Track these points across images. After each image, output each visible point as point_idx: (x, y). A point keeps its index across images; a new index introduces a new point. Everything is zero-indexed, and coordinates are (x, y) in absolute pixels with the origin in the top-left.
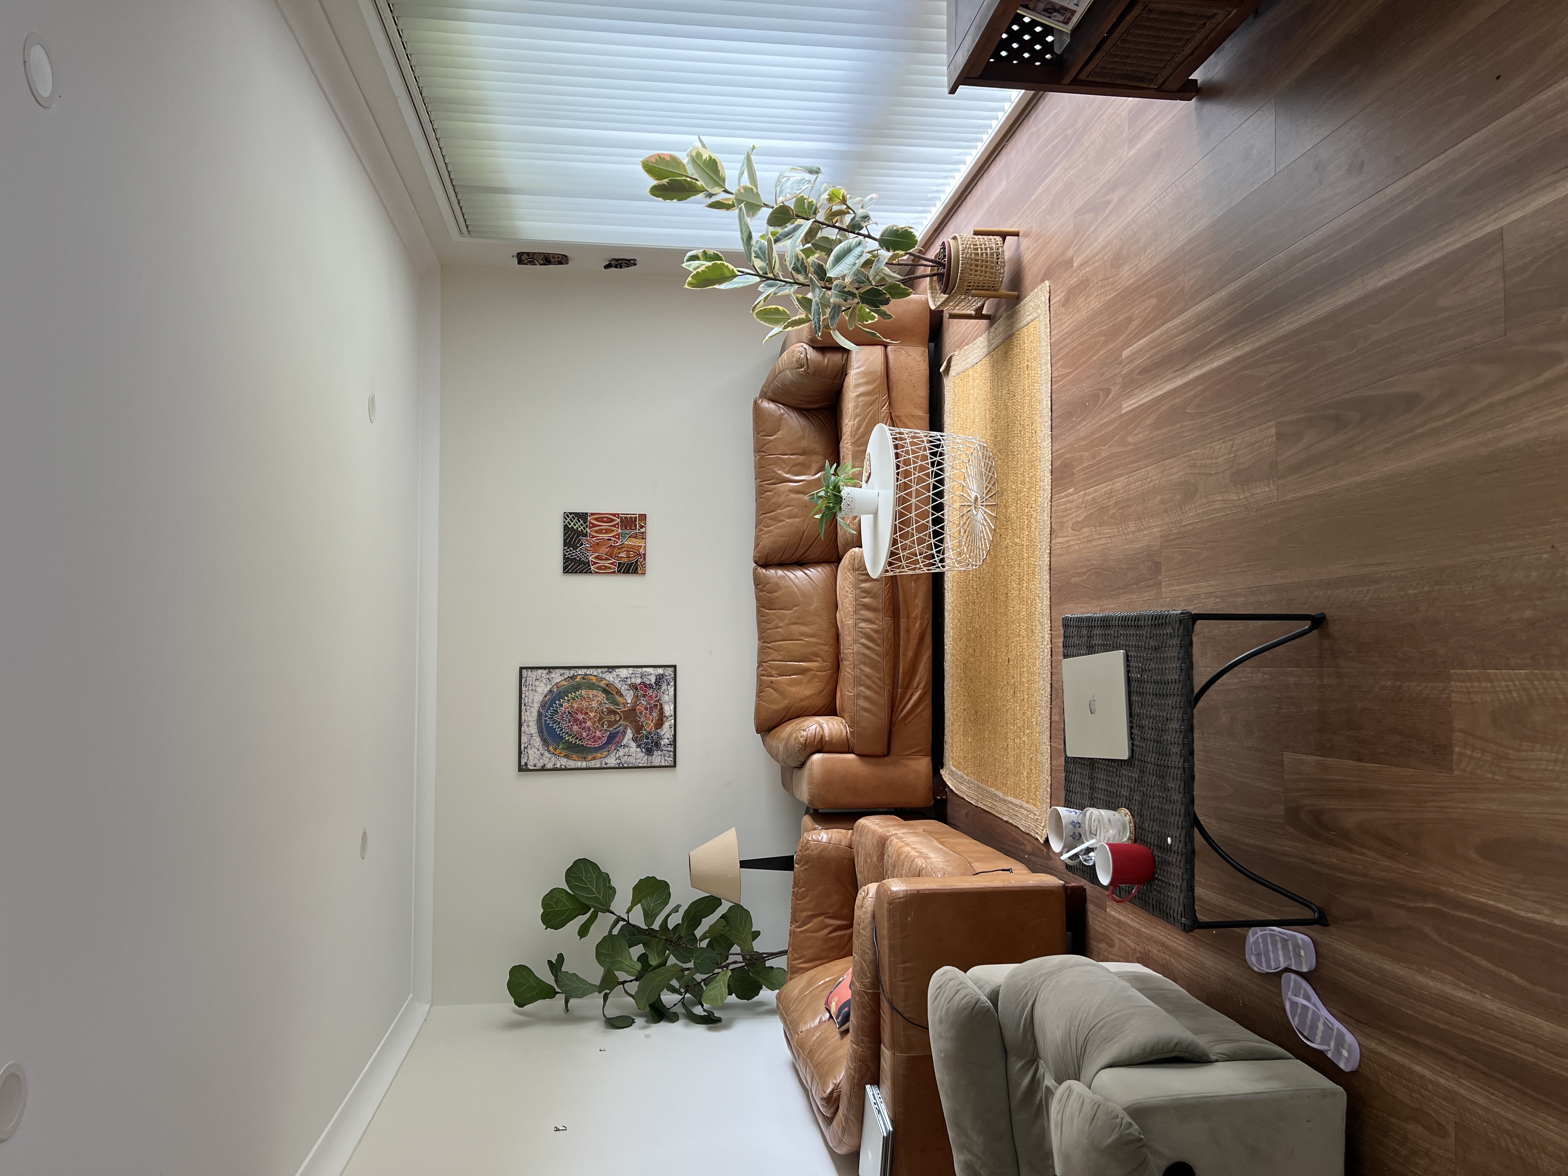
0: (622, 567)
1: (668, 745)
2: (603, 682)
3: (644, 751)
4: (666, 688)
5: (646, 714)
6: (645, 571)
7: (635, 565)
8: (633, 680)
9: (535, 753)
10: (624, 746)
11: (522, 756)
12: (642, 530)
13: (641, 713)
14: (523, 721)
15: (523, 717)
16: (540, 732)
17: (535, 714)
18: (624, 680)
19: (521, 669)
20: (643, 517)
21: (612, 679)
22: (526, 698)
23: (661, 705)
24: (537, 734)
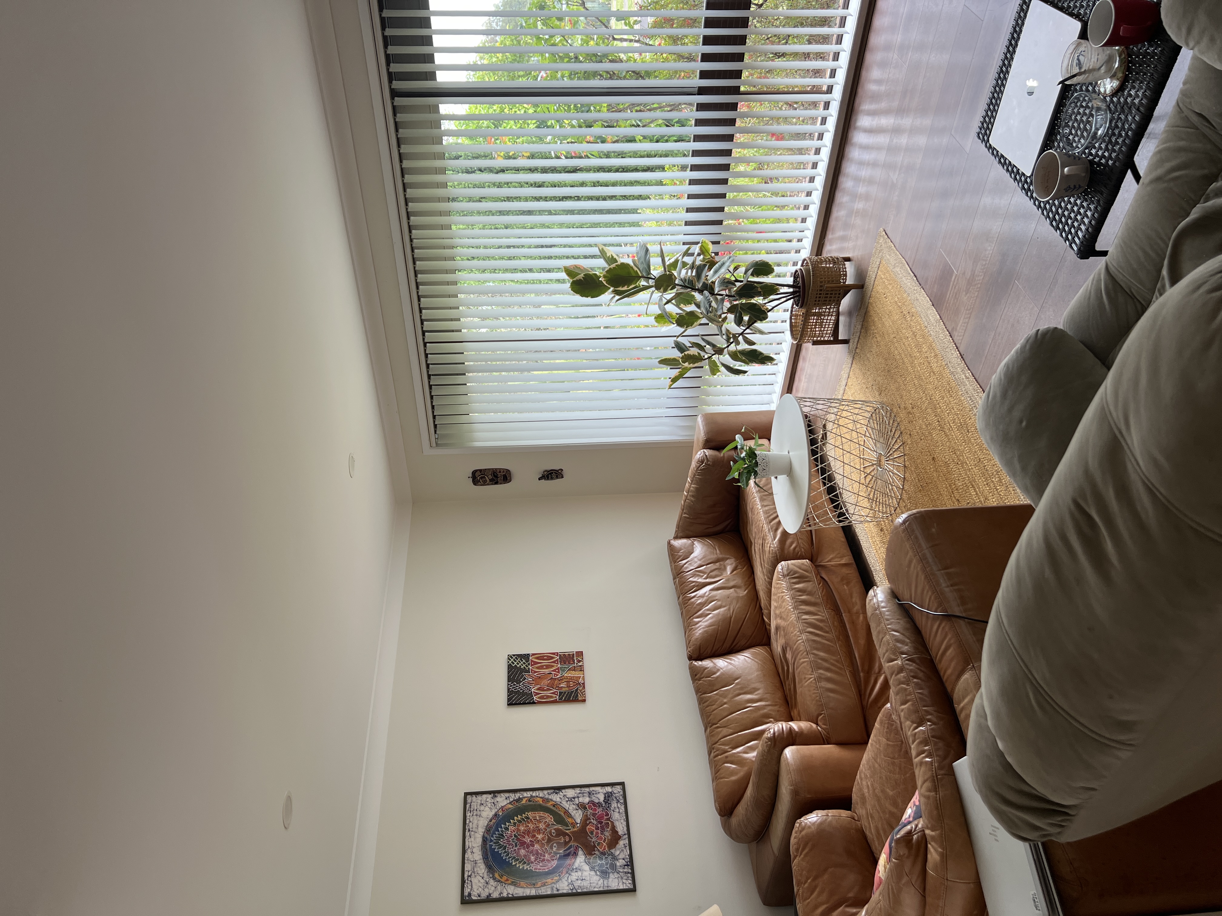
0: (563, 696)
1: (625, 865)
2: (551, 803)
3: (598, 873)
4: (616, 806)
5: (597, 833)
6: (585, 697)
7: (575, 693)
8: (581, 800)
9: (479, 881)
10: (576, 868)
11: (465, 886)
12: (580, 664)
13: (592, 833)
14: (467, 847)
15: (467, 843)
16: (485, 857)
17: (479, 840)
18: (571, 800)
19: (466, 794)
20: (580, 654)
21: (558, 800)
22: (471, 823)
23: (612, 823)
24: (482, 861)
